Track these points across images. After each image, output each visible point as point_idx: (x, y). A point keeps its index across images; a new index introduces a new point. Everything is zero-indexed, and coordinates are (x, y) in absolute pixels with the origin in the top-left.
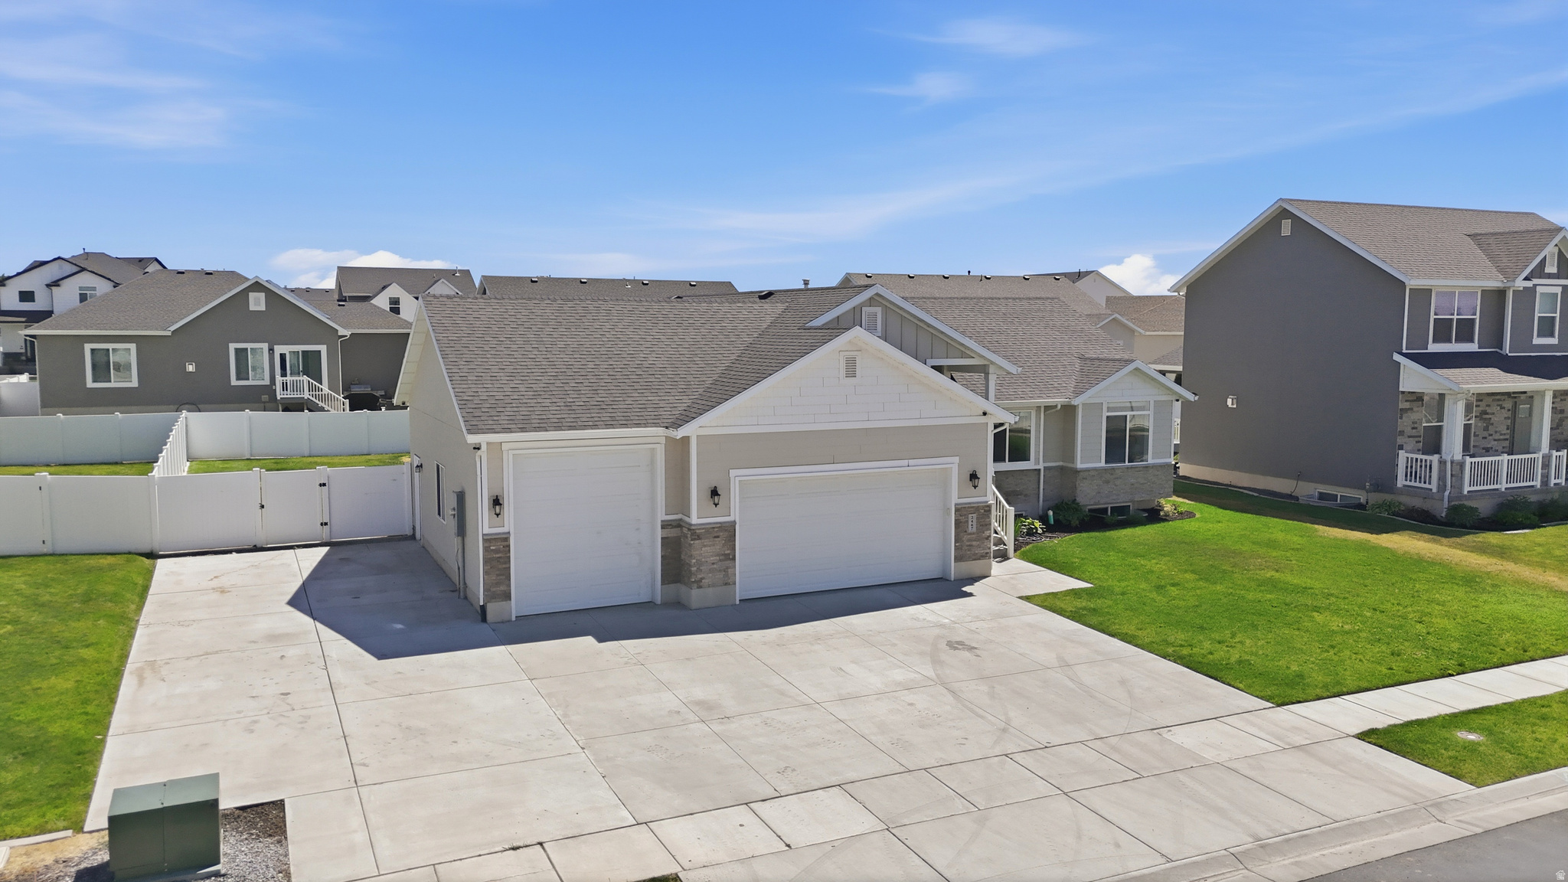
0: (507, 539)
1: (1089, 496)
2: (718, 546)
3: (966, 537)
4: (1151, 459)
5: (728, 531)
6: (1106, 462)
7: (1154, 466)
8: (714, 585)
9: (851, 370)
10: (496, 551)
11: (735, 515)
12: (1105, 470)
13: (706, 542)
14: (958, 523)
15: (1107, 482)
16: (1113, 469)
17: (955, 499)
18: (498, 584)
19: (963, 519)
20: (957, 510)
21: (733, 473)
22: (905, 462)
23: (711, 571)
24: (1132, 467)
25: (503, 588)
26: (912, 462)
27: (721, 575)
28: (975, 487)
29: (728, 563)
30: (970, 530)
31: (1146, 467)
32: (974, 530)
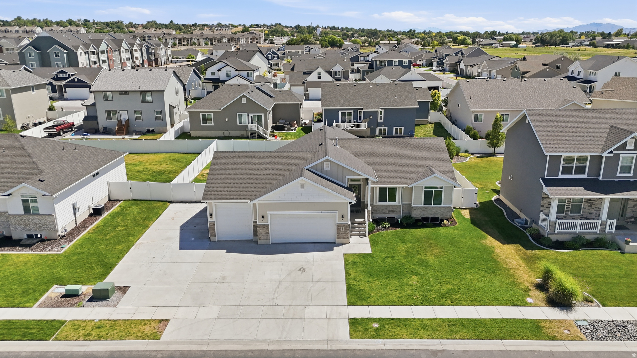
0: (214, 223)
1: (416, 215)
2: (265, 230)
3: (340, 233)
4: (442, 205)
5: (267, 227)
6: (424, 204)
7: (443, 207)
8: (263, 239)
9: (302, 187)
10: (212, 226)
11: (269, 223)
12: (423, 207)
13: (261, 229)
14: (337, 229)
15: (424, 211)
16: (426, 207)
17: (337, 222)
18: (212, 233)
19: (339, 228)
20: (337, 225)
21: (268, 212)
22: (321, 212)
23: (263, 236)
24: (434, 207)
25: (214, 234)
26: (322, 212)
27: (265, 237)
28: (343, 220)
29: (268, 234)
30: (342, 231)
31: (441, 207)
32: (343, 231)
